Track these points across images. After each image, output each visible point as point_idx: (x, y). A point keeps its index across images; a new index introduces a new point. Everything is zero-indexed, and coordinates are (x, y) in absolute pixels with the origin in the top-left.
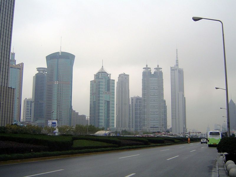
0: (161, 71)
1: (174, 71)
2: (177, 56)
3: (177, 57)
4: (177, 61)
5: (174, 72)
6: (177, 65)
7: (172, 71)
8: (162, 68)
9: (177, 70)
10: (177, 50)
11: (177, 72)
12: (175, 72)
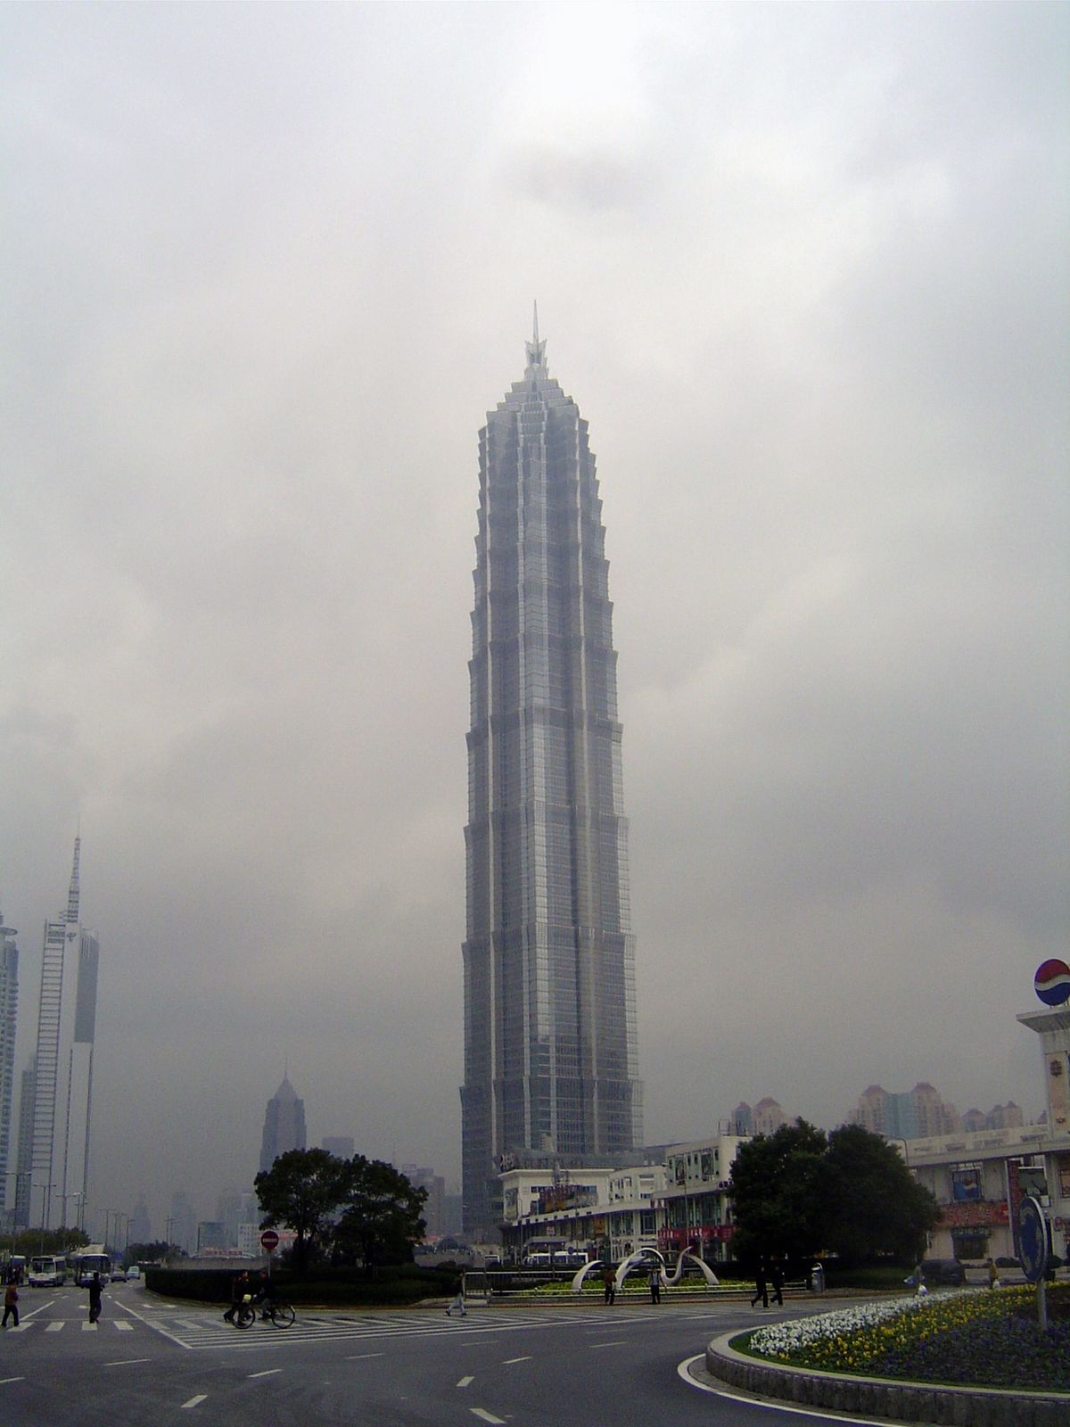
0: (14, 944)
1: (63, 942)
2: (75, 868)
3: (75, 877)
4: (74, 892)
5: (61, 946)
6: (72, 915)
7: (50, 941)
8: (16, 932)
9: (77, 937)
10: (77, 840)
11: (72, 950)
12: (66, 945)
